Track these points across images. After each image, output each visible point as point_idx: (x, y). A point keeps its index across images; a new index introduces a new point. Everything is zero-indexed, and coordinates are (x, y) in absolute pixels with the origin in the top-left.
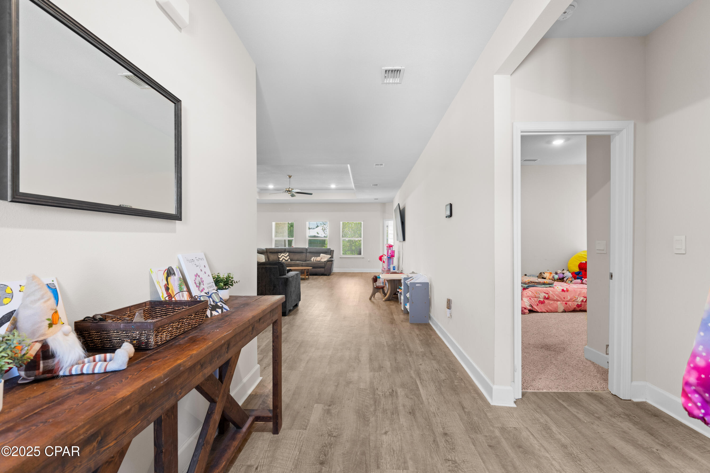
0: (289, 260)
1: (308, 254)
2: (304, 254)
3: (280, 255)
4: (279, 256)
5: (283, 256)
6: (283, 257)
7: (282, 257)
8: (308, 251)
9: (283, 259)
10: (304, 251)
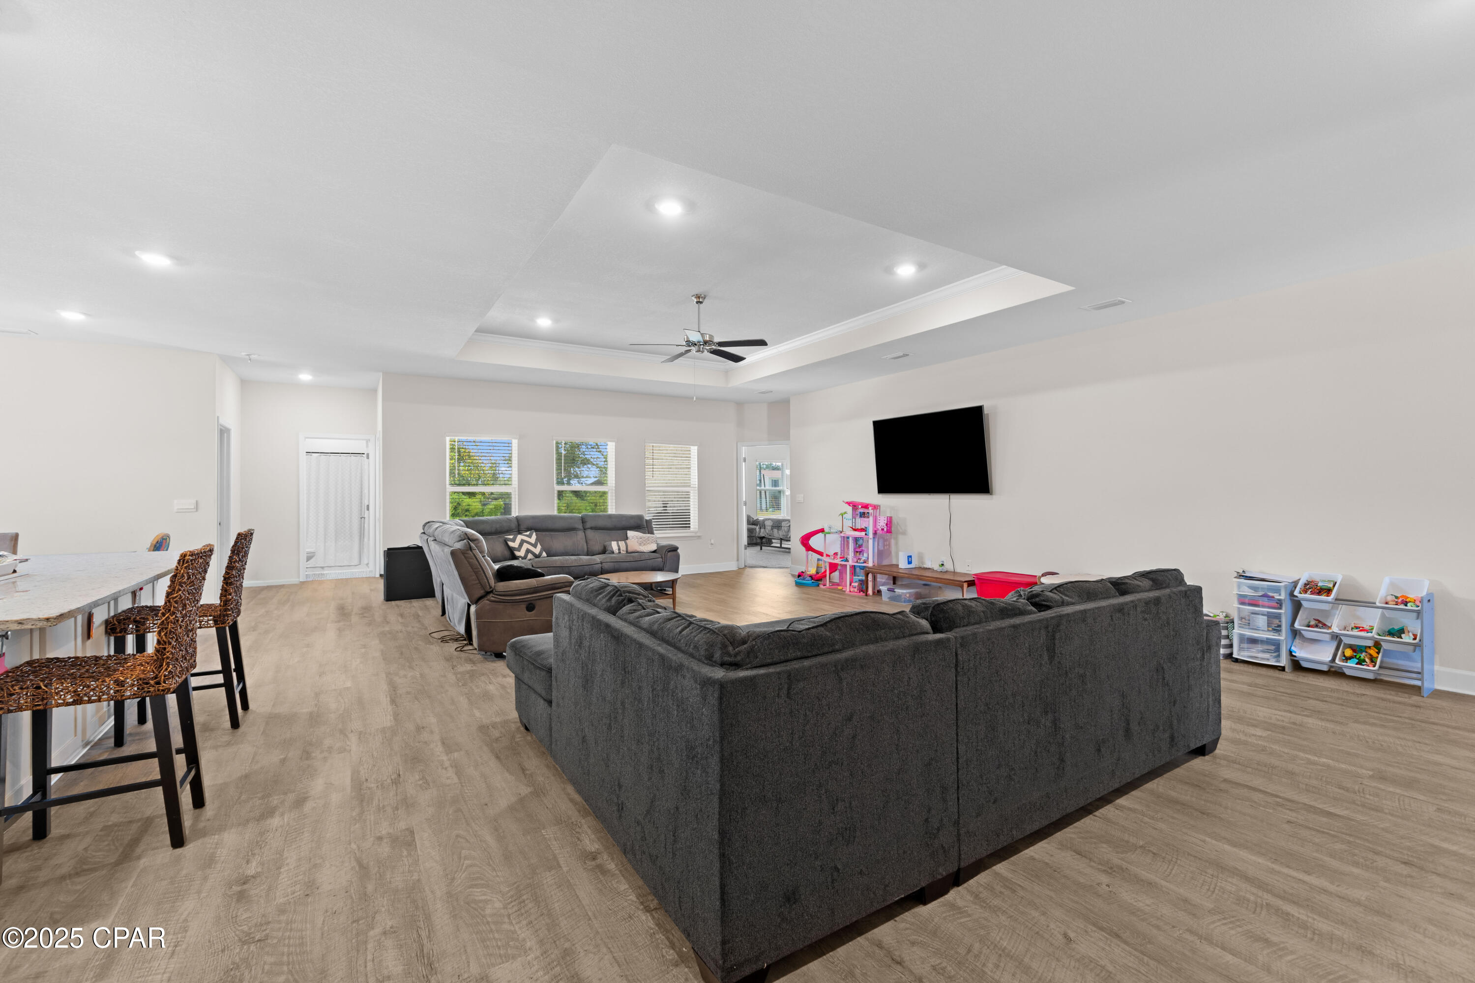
0: (544, 554)
1: (590, 533)
2: (581, 534)
3: (514, 540)
4: (511, 544)
5: (523, 541)
6: (526, 546)
7: (521, 545)
8: (588, 525)
9: (528, 551)
10: (577, 526)
